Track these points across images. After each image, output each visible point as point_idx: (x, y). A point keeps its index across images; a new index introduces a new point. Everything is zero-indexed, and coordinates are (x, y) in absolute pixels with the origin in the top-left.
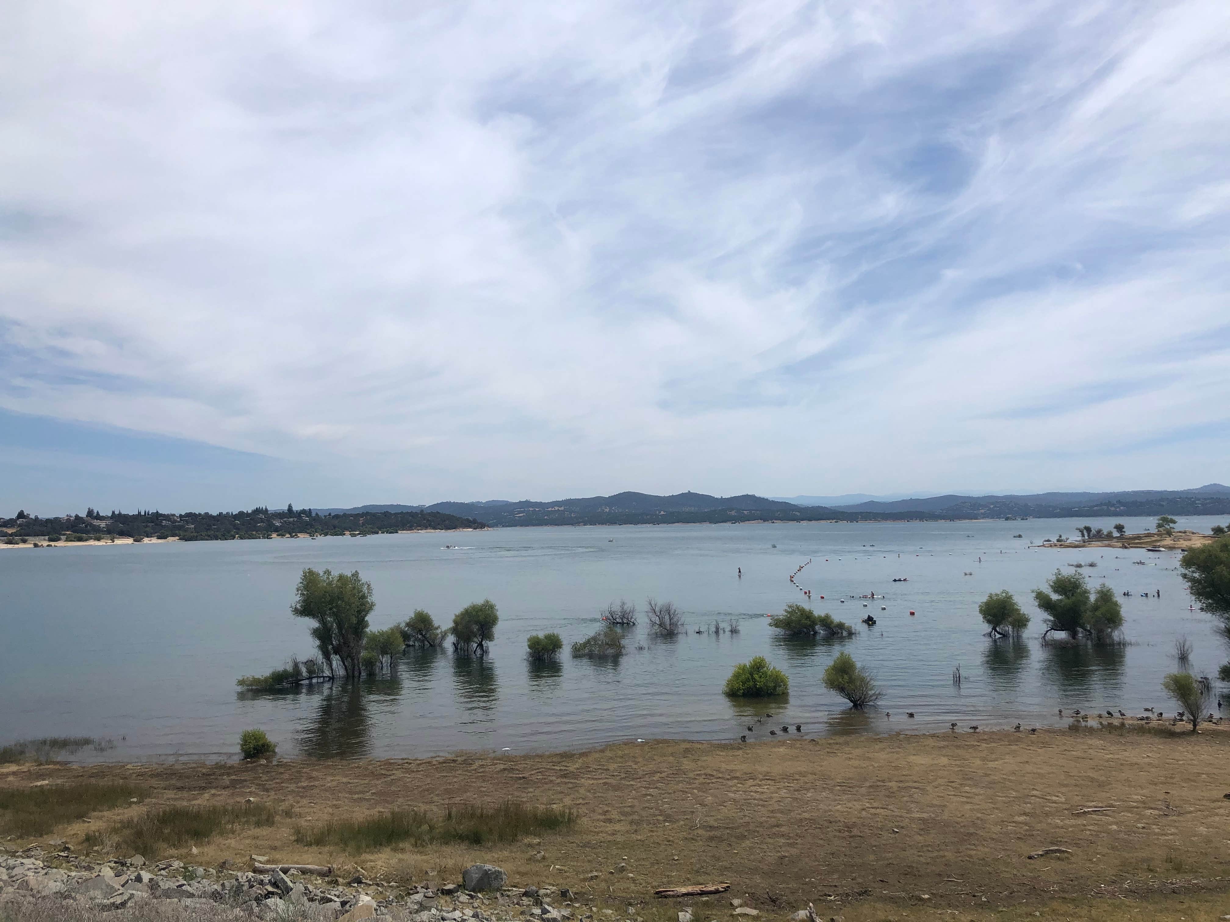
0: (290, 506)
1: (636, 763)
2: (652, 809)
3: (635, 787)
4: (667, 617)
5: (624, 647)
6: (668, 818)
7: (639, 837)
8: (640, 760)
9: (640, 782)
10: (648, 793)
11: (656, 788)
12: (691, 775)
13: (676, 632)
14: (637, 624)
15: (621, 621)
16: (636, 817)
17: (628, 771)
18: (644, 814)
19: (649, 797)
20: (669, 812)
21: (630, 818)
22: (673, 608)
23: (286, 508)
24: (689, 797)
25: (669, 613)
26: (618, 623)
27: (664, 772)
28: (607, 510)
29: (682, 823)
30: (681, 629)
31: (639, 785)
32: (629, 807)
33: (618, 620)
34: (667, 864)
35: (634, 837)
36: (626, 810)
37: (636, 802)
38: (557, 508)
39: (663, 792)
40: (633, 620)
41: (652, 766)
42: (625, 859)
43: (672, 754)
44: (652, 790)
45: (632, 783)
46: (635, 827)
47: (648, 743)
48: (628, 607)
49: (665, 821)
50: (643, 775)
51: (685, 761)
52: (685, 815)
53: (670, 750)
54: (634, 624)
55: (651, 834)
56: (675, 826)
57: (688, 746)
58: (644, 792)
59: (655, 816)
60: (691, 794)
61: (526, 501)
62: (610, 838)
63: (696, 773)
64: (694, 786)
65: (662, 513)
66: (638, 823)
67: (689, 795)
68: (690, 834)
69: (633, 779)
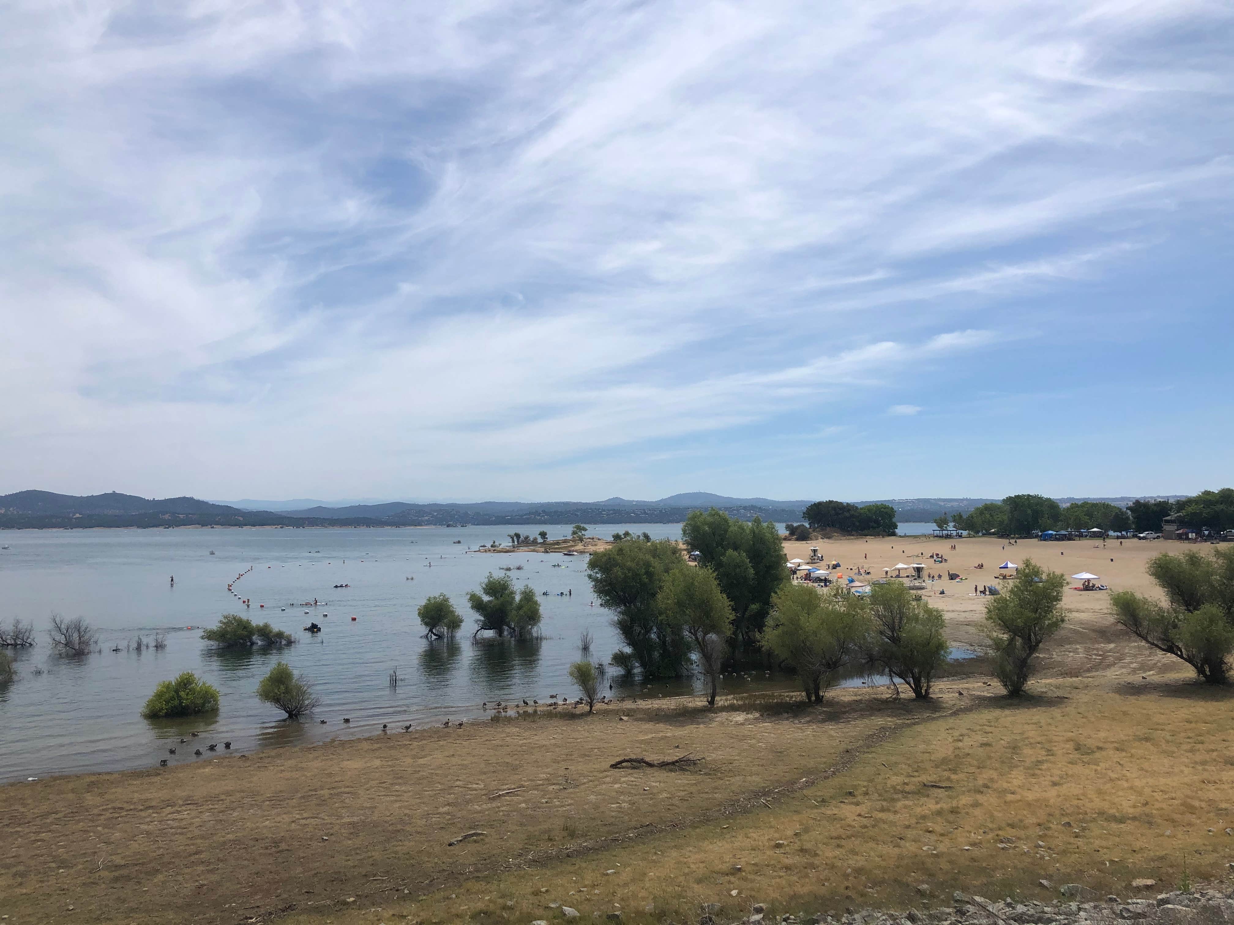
1: (24, 805)
2: (42, 856)
3: (21, 834)
4: (76, 636)
5: (15, 673)
6: (63, 864)
7: (24, 891)
8: (29, 801)
9: (28, 827)
10: (38, 838)
11: (50, 831)
12: (96, 811)
13: (86, 651)
14: (35, 644)
15: (13, 642)
16: (21, 868)
17: (13, 816)
18: (32, 863)
19: (39, 843)
20: (65, 856)
21: (14, 870)
22: (84, 625)
24: (90, 836)
25: (79, 630)
26: (8, 645)
27: (61, 812)
28: (3, 511)
29: (80, 867)
30: (92, 647)
31: (27, 830)
32: (13, 857)
33: (9, 642)
34: (60, 916)
35: (18, 891)
36: (8, 861)
37: (22, 851)
39: (58, 835)
40: (29, 641)
41: (45, 807)
42: (5, 918)
43: (73, 791)
44: (44, 834)
45: (18, 829)
46: (20, 880)
47: (42, 781)
48: (23, 626)
49: (59, 868)
50: (33, 818)
51: (88, 796)
52: (85, 857)
53: (71, 786)
54: (31, 645)
55: (40, 884)
56: (72, 871)
57: (93, 778)
58: (33, 838)
59: (45, 863)
60: (94, 832)
63: (101, 808)
64: (97, 823)
65: (78, 515)
66: (22, 875)
67: (92, 834)
68: (90, 878)
69: (20, 825)
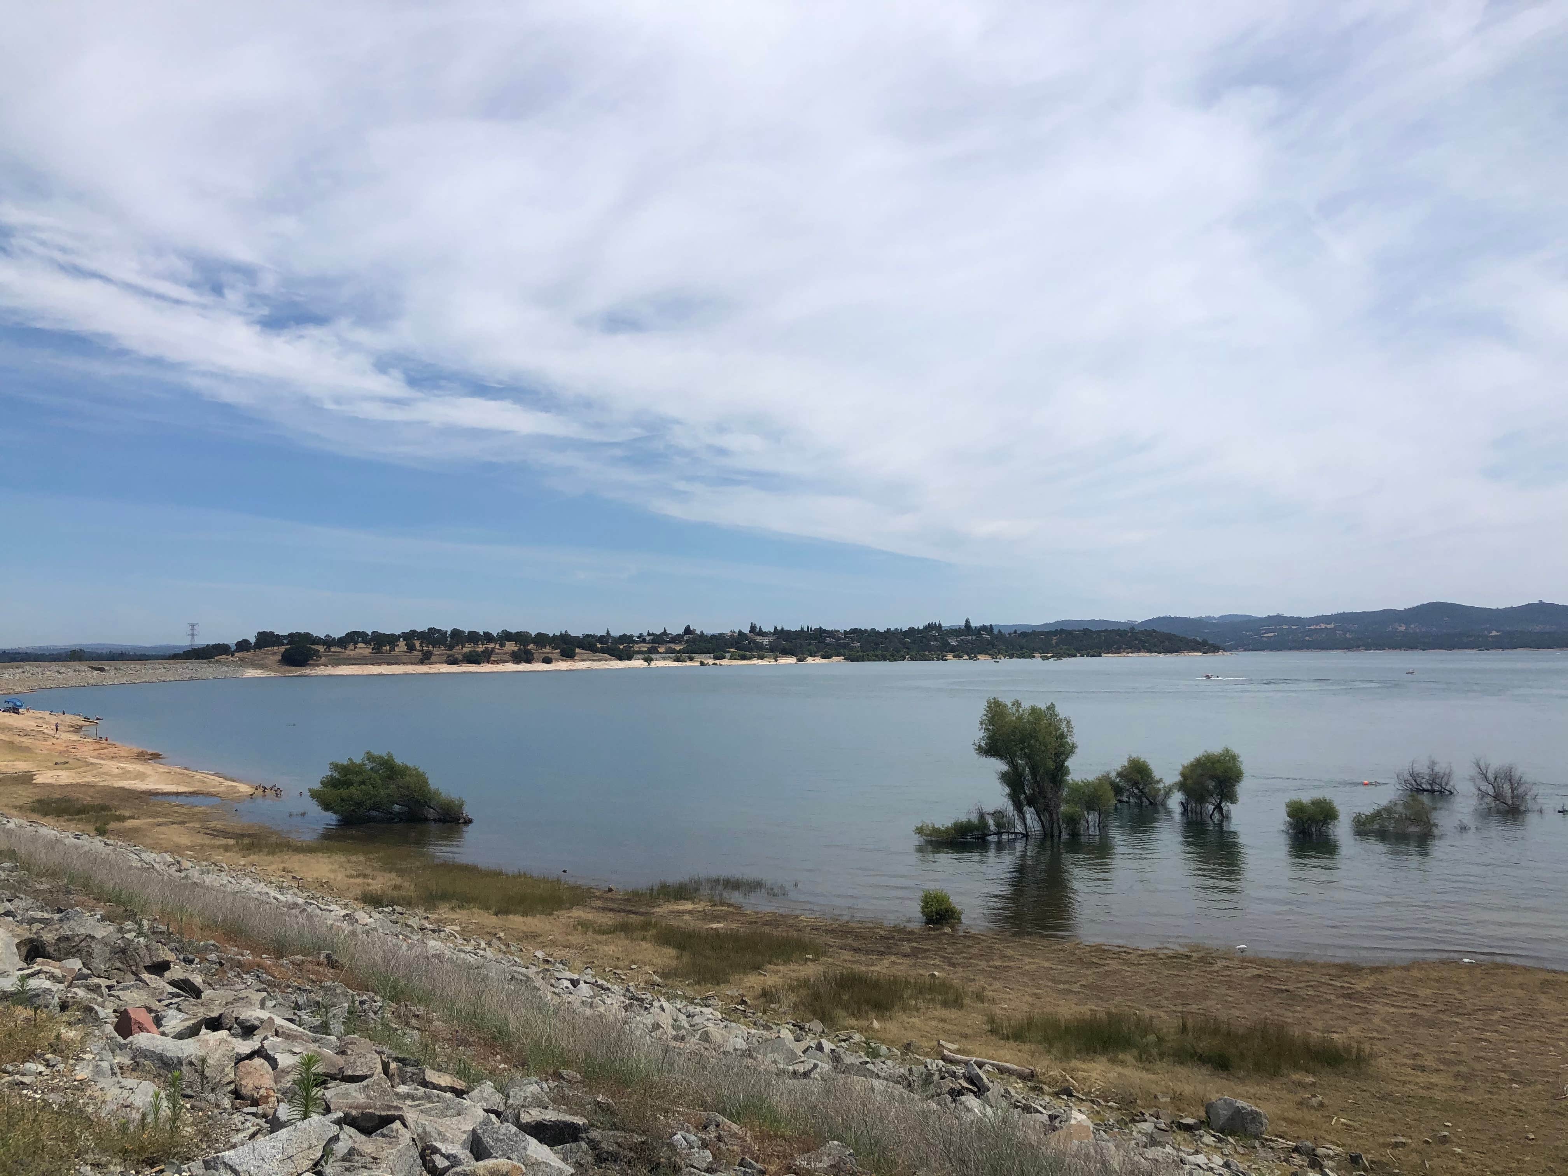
0: (967, 621)
1: (1463, 992)
2: (1489, 1060)
3: (1461, 1027)
4: (1507, 787)
5: (1436, 825)
6: (1516, 1077)
7: (1470, 1099)
8: (1467, 988)
9: (1469, 1019)
10: (1483, 1036)
11: (1496, 1031)
12: (1554, 1020)
13: (1522, 808)
14: (1455, 793)
15: (1429, 788)
16: (1463, 1069)
17: (1448, 1002)
18: (1478, 1066)
19: (1484, 1043)
20: (1518, 1068)
21: (1456, 1069)
22: (1517, 774)
23: (963, 624)
24: (1550, 1051)
25: (1510, 780)
26: (1424, 790)
27: (1509, 1010)
28: (1403, 628)
29: (1540, 1087)
30: (1530, 804)
31: (1467, 1024)
32: (1454, 1052)
33: (1424, 786)
34: (1517, 1143)
35: (1463, 1097)
36: (1447, 1056)
37: (1463, 1048)
38: (1323, 626)
39: (1508, 1038)
40: (1448, 788)
41: (1488, 999)
42: (1448, 1126)
43: (1521, 986)
44: (1489, 1034)
45: (1456, 1020)
46: (1463, 1083)
47: (1481, 965)
48: (1440, 768)
49: (1512, 1081)
50: (1474, 1010)
51: (1543, 998)
52: (1547, 1077)
53: (1519, 979)
54: (1451, 793)
55: (1489, 1096)
56: (1529, 1090)
57: (1549, 977)
58: (1476, 1035)
59: (1494, 1070)
60: (1554, 1047)
61: (1278, 616)
62: (1422, 1093)
63: (1563, 1017)
64: (1556, 1036)
65: (1494, 633)
66: (1469, 1077)
67: (1552, 1048)
68: (1553, 1104)
69: (1458, 1015)
